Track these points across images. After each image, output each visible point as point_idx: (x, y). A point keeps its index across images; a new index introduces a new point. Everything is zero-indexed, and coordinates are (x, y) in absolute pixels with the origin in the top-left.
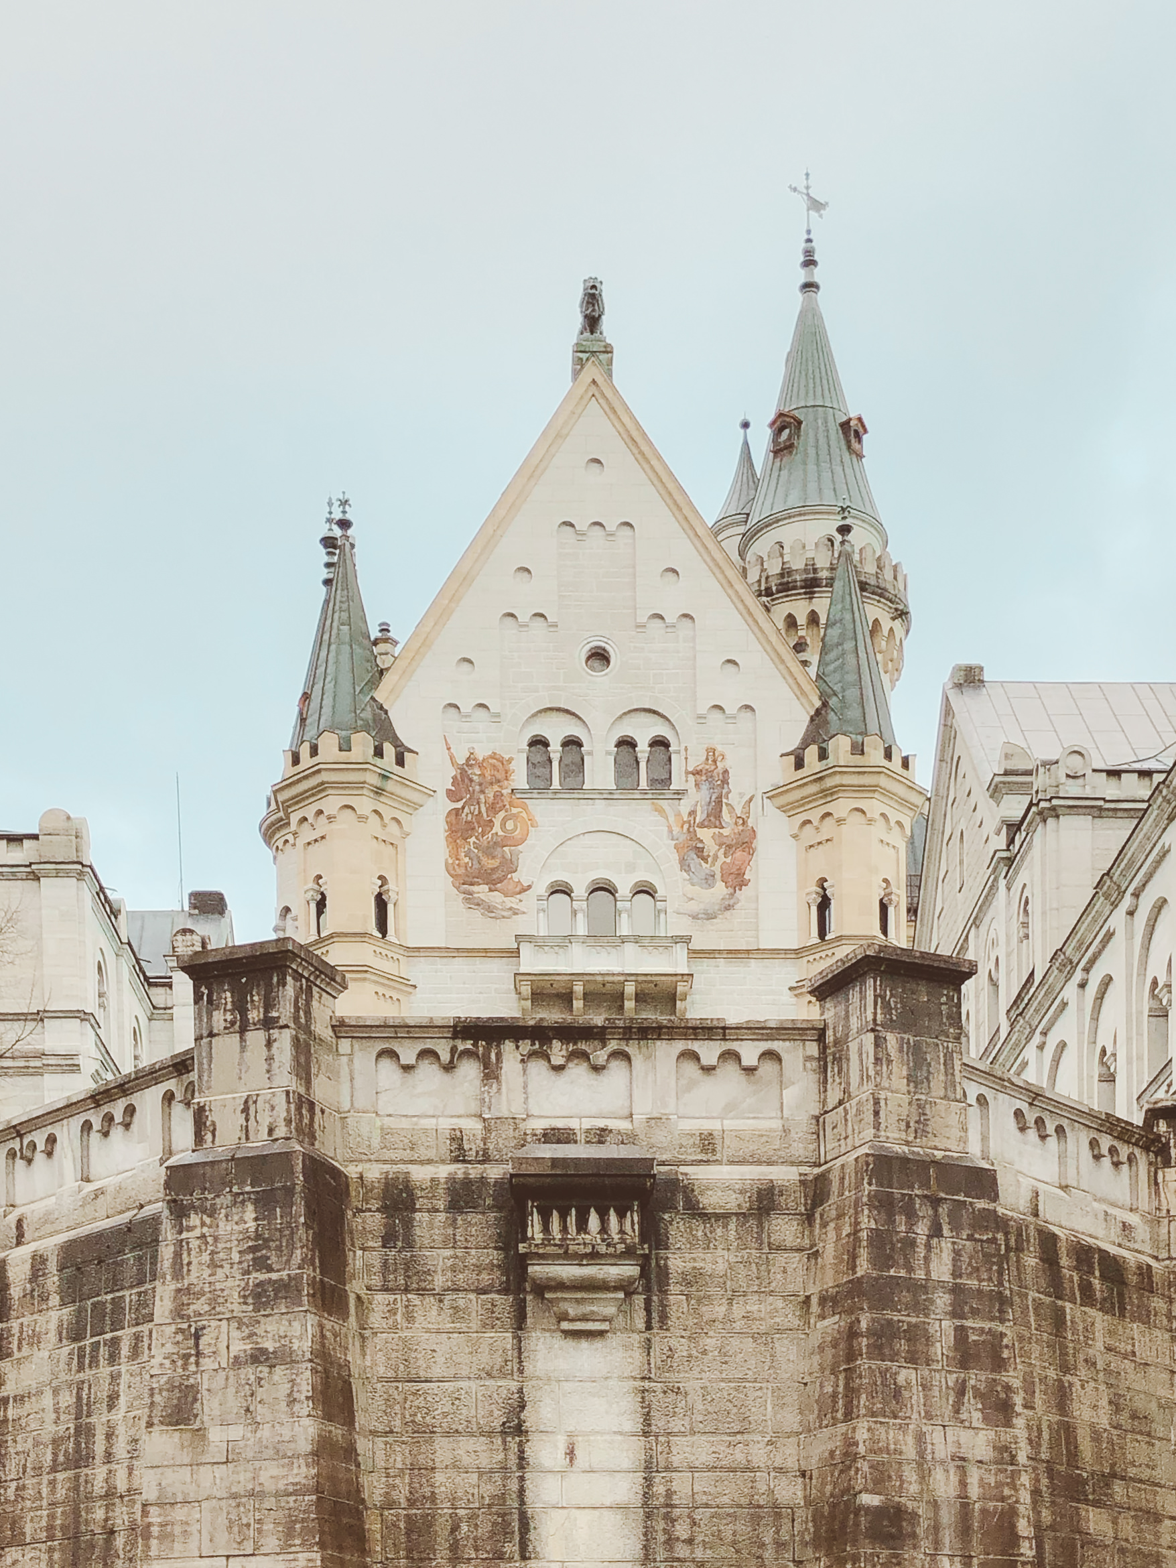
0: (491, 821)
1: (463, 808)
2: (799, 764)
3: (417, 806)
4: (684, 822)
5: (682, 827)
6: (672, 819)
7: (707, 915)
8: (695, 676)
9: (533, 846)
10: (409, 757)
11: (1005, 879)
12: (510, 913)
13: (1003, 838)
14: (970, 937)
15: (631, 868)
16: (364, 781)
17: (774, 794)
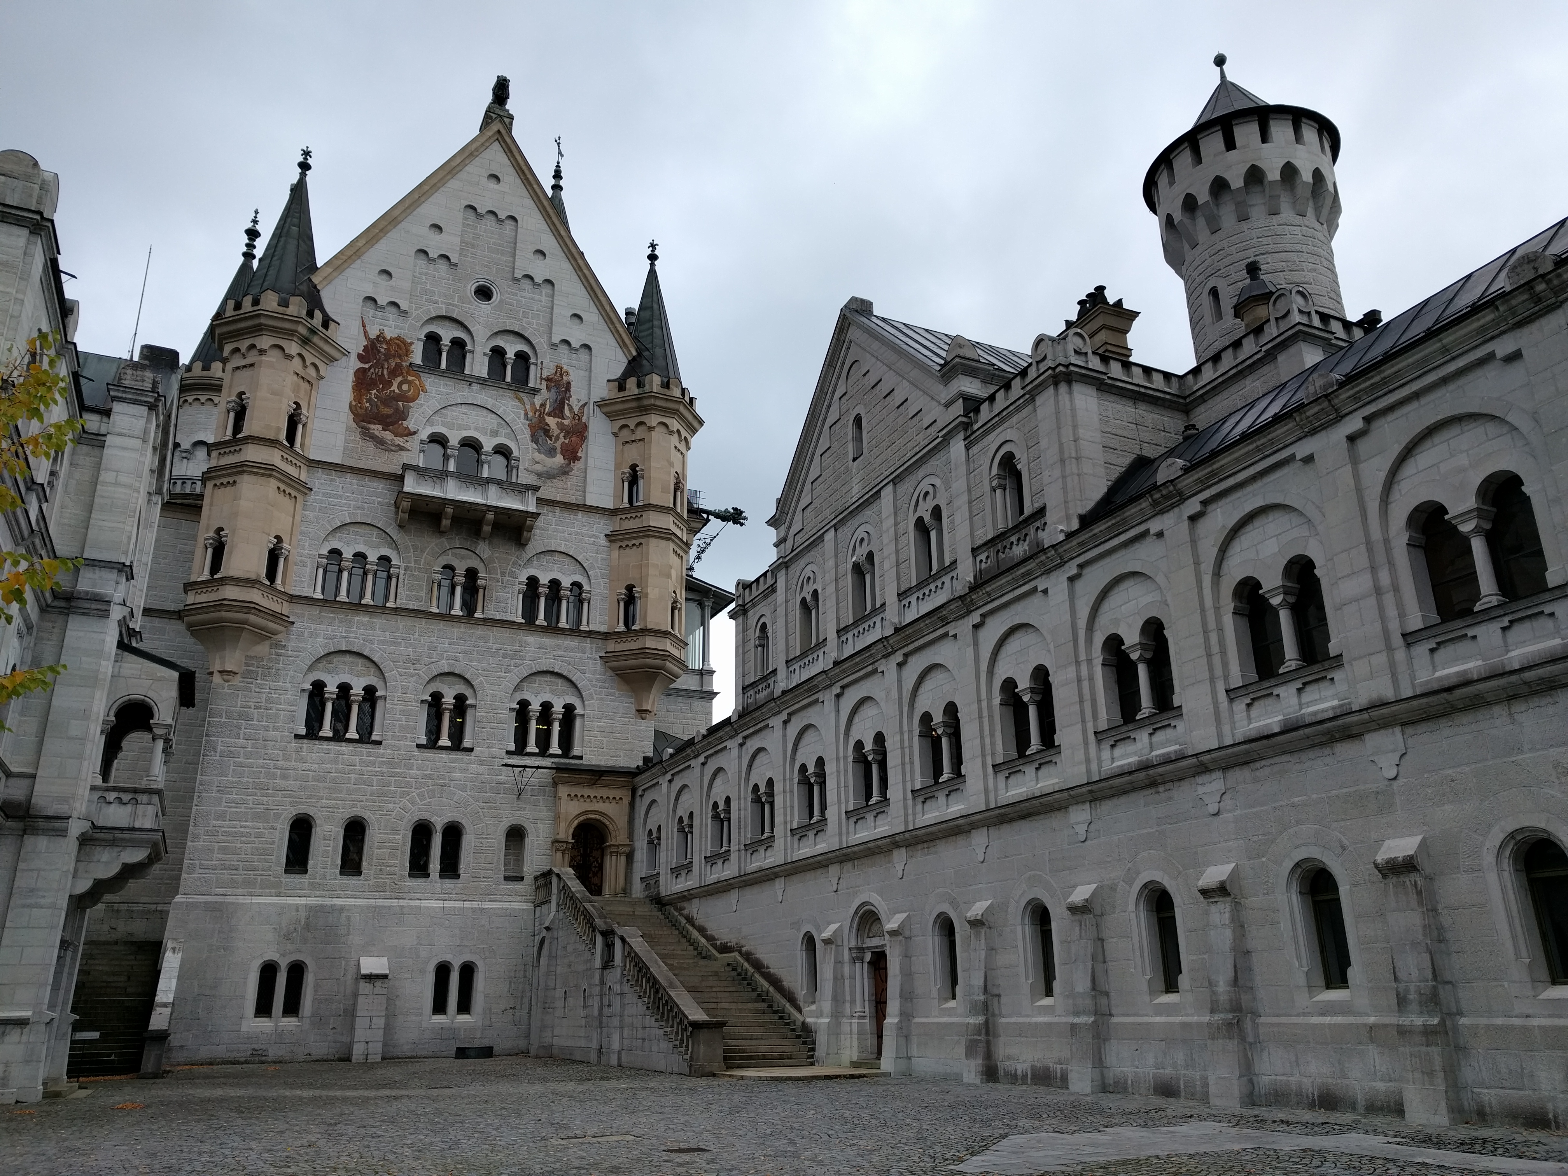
0: (391, 382)
1: (370, 368)
2: (621, 387)
3: (333, 359)
4: (536, 411)
5: (535, 413)
6: (528, 407)
7: (549, 476)
8: (551, 319)
9: (422, 405)
10: (332, 324)
11: (964, 440)
12: (397, 448)
13: (958, 408)
14: (883, 493)
15: (495, 433)
16: (296, 331)
17: (602, 404)
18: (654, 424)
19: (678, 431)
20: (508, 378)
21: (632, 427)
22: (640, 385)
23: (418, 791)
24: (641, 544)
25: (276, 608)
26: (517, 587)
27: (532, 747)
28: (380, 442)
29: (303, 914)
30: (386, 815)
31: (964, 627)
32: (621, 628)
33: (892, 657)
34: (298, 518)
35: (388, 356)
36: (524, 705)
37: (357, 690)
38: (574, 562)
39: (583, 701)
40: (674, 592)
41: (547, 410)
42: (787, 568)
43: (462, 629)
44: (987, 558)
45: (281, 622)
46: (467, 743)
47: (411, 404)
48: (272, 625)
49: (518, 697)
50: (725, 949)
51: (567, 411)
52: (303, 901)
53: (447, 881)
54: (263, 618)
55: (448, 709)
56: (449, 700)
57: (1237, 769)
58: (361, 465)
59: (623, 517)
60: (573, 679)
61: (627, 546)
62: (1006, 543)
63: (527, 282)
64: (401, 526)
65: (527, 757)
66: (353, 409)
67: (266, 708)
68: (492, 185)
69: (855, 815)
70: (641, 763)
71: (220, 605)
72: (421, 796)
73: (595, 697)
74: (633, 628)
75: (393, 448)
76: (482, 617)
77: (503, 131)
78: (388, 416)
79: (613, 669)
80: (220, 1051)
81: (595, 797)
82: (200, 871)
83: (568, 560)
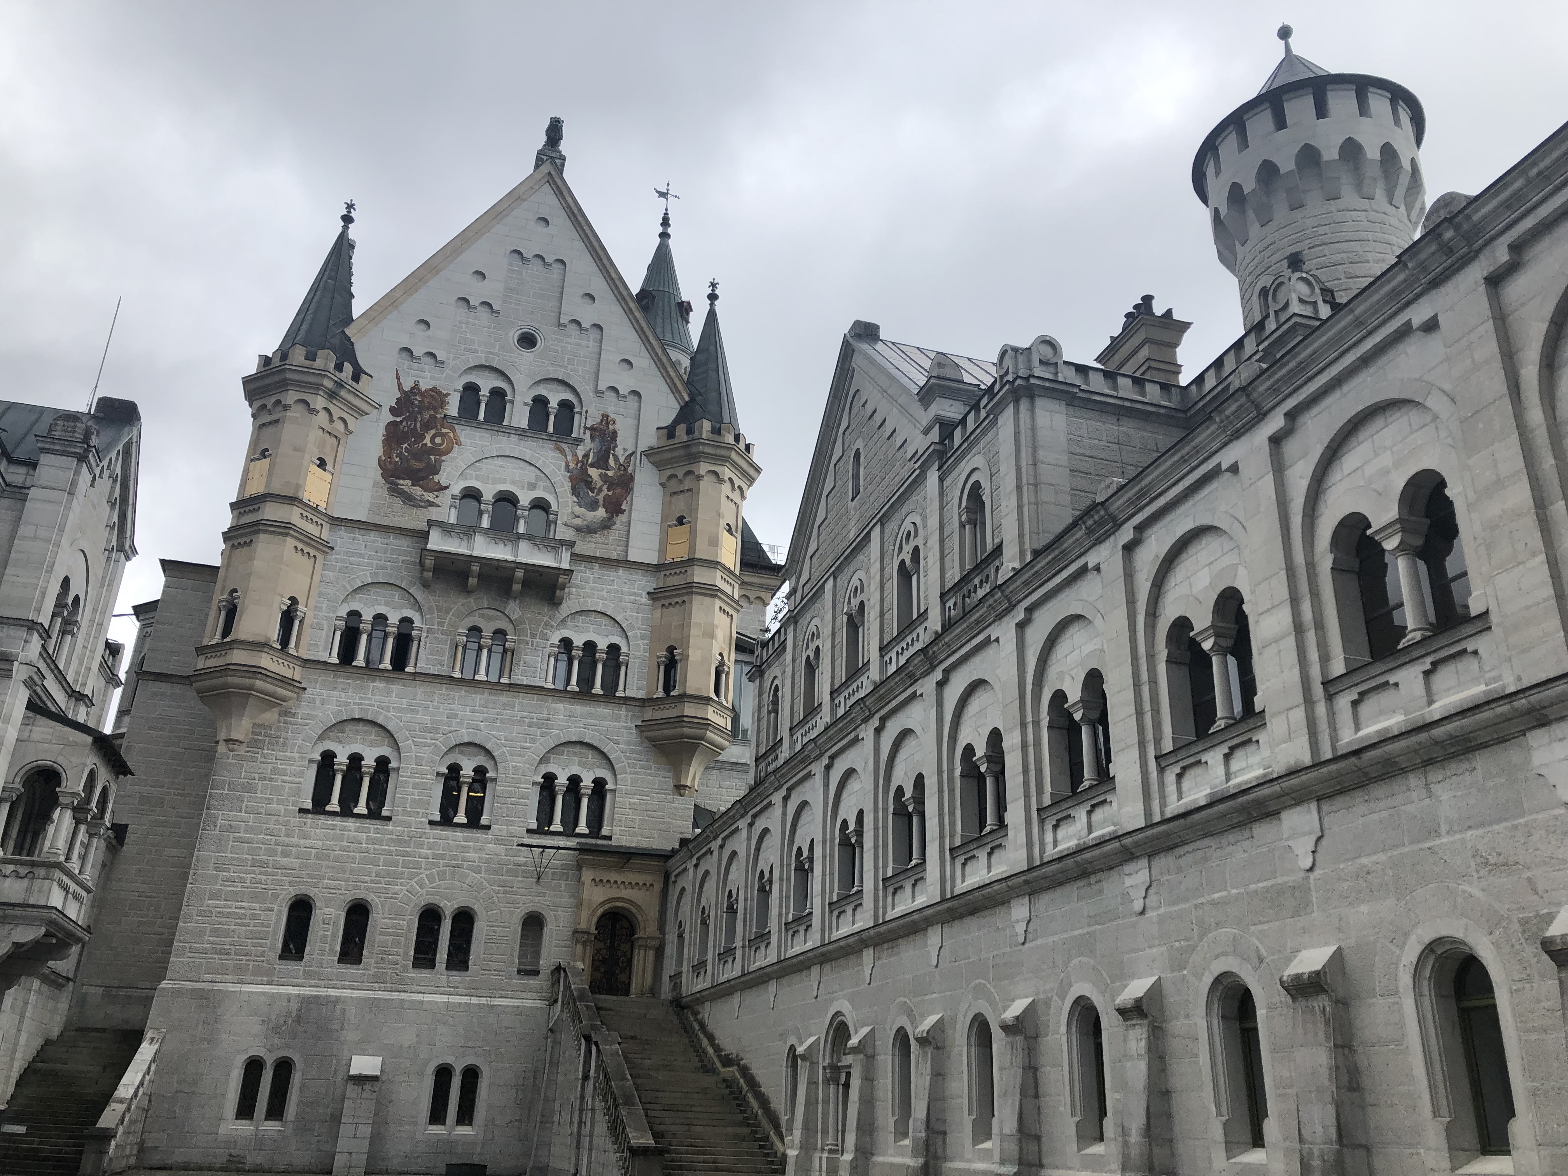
0: (423, 435)
1: (402, 422)
2: (671, 435)
3: (363, 413)
4: (578, 462)
5: (577, 465)
6: (569, 458)
7: (589, 530)
8: (599, 365)
9: (455, 458)
10: (364, 377)
11: (938, 470)
12: (427, 504)
13: (935, 435)
14: (872, 534)
15: (532, 486)
16: (322, 385)
17: (650, 453)
18: (702, 473)
19: (730, 479)
20: (551, 429)
21: (680, 476)
22: (690, 431)
23: (428, 872)
24: (684, 602)
25: (288, 674)
26: (549, 650)
27: (557, 826)
28: (408, 499)
29: (294, 1006)
30: (392, 898)
31: (927, 686)
32: (660, 693)
33: (871, 721)
34: (316, 578)
35: (422, 408)
36: (550, 778)
37: (369, 762)
38: (613, 622)
39: (615, 775)
40: (721, 654)
41: (590, 461)
42: (796, 623)
43: (486, 696)
44: (955, 604)
45: (291, 688)
46: (484, 820)
47: (444, 458)
48: (281, 691)
49: (544, 769)
50: (727, 1061)
51: (612, 462)
52: (295, 991)
53: (454, 973)
54: (271, 684)
55: (466, 782)
56: (467, 772)
57: (1162, 855)
58: (386, 523)
59: (668, 573)
60: (605, 750)
61: (670, 604)
62: (970, 586)
63: (574, 327)
64: (425, 585)
65: (549, 837)
66: (382, 464)
67: (271, 780)
68: (540, 228)
69: (836, 907)
70: (677, 846)
71: (226, 669)
72: (431, 877)
73: (628, 770)
74: (672, 694)
75: (423, 504)
76: (508, 682)
77: (553, 173)
78: (419, 470)
79: (649, 739)
80: (194, 1155)
81: (623, 882)
82: (189, 954)
83: (605, 621)
